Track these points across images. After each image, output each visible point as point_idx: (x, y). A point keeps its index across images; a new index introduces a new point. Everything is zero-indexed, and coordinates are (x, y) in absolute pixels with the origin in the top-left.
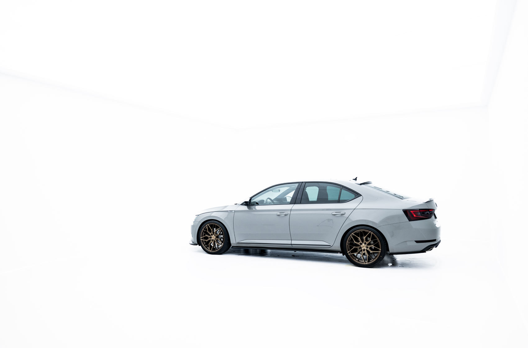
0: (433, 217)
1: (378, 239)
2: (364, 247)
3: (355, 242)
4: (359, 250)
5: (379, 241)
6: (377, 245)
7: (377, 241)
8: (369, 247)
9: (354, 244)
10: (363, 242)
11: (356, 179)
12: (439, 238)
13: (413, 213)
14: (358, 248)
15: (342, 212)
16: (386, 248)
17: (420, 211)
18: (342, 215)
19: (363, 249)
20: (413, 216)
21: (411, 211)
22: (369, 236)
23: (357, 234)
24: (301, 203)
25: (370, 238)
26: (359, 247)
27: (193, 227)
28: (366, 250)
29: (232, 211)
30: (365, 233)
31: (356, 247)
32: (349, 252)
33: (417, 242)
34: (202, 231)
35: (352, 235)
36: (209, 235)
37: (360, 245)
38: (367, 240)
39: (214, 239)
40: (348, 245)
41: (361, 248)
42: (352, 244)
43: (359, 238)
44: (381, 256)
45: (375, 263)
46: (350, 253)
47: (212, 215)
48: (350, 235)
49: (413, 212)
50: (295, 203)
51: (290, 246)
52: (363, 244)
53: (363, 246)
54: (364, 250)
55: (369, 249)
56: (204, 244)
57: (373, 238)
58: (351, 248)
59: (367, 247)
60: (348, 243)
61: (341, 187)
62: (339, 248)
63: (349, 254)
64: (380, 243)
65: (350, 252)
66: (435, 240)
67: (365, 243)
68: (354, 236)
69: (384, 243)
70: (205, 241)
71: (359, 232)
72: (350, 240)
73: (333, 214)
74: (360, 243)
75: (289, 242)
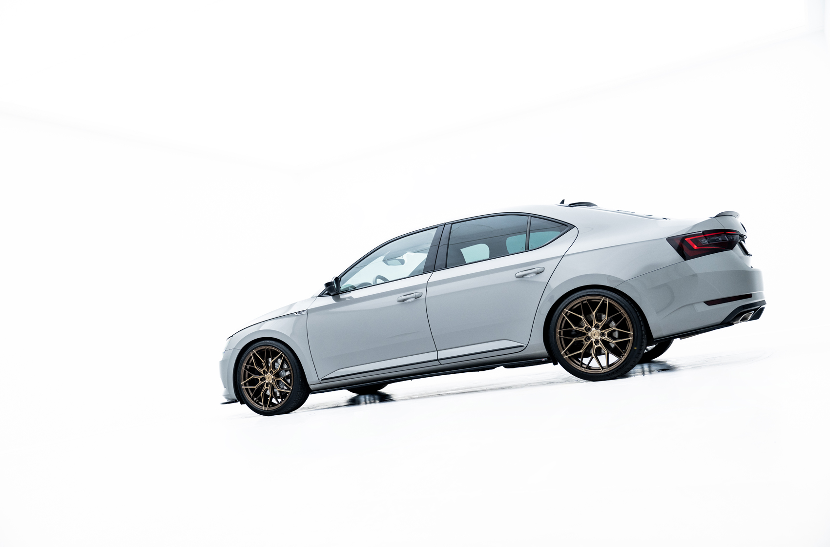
0: (737, 246)
1: (622, 311)
2: (594, 334)
3: (574, 327)
4: (586, 344)
5: (626, 316)
6: (623, 325)
7: (620, 316)
8: (606, 333)
9: (573, 333)
10: (591, 325)
11: (563, 202)
13: (691, 243)
14: (583, 339)
15: (538, 267)
16: (643, 328)
17: (707, 235)
18: (538, 273)
19: (593, 340)
20: (692, 249)
21: (686, 239)
22: (602, 310)
23: (577, 310)
24: (446, 267)
25: (605, 314)
26: (585, 337)
27: (223, 363)
28: (600, 342)
29: (301, 312)
30: (594, 304)
31: (579, 339)
32: (565, 352)
33: (709, 303)
34: (243, 368)
35: (566, 315)
36: (260, 374)
37: (585, 331)
38: (599, 319)
39: (271, 382)
40: (560, 338)
41: (589, 338)
42: (568, 333)
43: (582, 317)
44: (635, 348)
45: (623, 365)
46: (567, 355)
47: (260, 329)
48: (561, 313)
49: (691, 240)
50: (434, 270)
51: (436, 366)
52: (593, 329)
53: (594, 333)
54: (597, 342)
55: (606, 337)
56: (250, 396)
57: (612, 310)
58: (567, 342)
59: (603, 334)
60: (560, 332)
61: (529, 217)
62: (543, 350)
63: (565, 357)
64: (628, 319)
65: (567, 352)
66: (750, 296)
67: (597, 327)
69: (638, 317)
70: (252, 390)
71: (580, 304)
72: (563, 327)
73: (517, 275)
74: (586, 327)
75: (432, 356)
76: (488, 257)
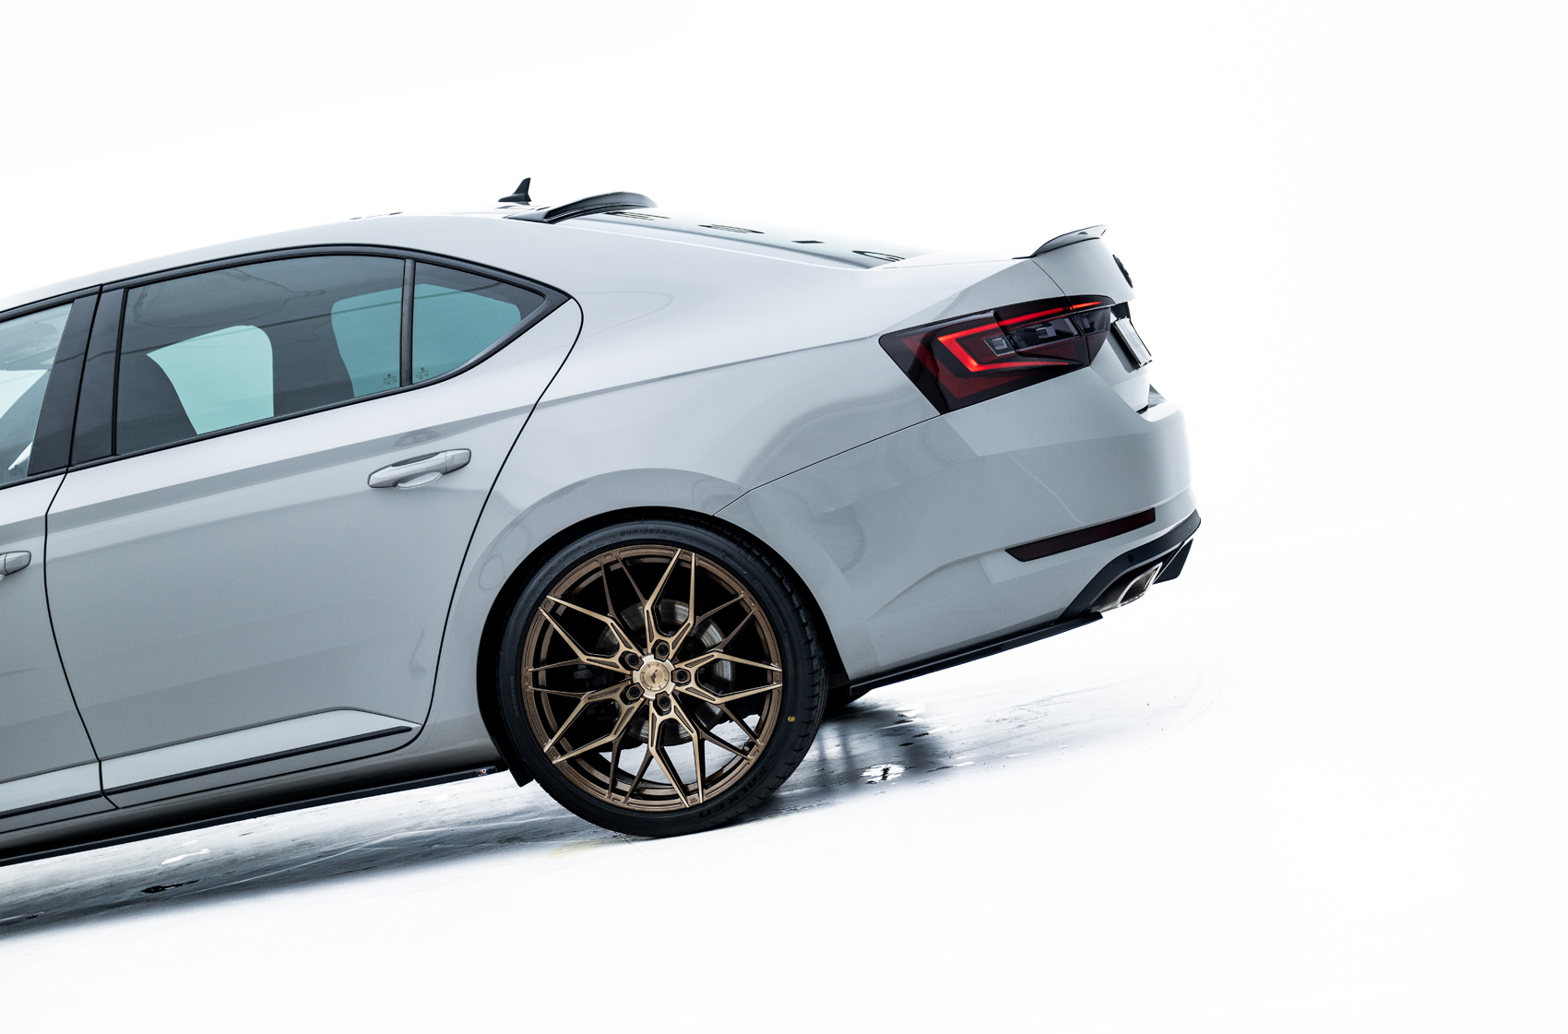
0: (1108, 349)
1: (743, 594)
2: (653, 677)
3: (583, 658)
4: (628, 711)
5: (754, 609)
6: (746, 644)
7: (738, 611)
8: (693, 670)
9: (580, 675)
10: (641, 644)
11: (522, 194)
12: (1184, 497)
13: (958, 351)
14: (617, 697)
15: (447, 450)
16: (813, 647)
17: (1007, 322)
18: (448, 471)
19: (650, 695)
20: (962, 371)
21: (941, 339)
22: (676, 590)
23: (589, 595)
24: (114, 454)
25: (687, 601)
26: (622, 687)
28: (674, 703)
30: (646, 573)
31: (601, 695)
32: (557, 745)
33: (1024, 552)
35: (553, 613)
37: (621, 669)
38: (667, 624)
40: (537, 695)
41: (636, 691)
42: (565, 679)
43: (609, 621)
44: (791, 719)
45: (754, 780)
46: (563, 753)
48: (535, 609)
49: (958, 340)
50: (69, 465)
51: (99, 813)
52: (648, 659)
53: (651, 671)
54: (662, 702)
55: (693, 684)
57: (710, 594)
58: (562, 708)
59: (681, 676)
60: (535, 674)
61: (409, 263)
62: (479, 739)
63: (558, 760)
64: (763, 622)
65: (565, 744)
66: (1147, 517)
67: (660, 651)
68: (567, 619)
69: (796, 610)
71: (601, 573)
72: (543, 655)
73: (380, 477)
74: (625, 654)
75: (81, 781)
76: (270, 414)
